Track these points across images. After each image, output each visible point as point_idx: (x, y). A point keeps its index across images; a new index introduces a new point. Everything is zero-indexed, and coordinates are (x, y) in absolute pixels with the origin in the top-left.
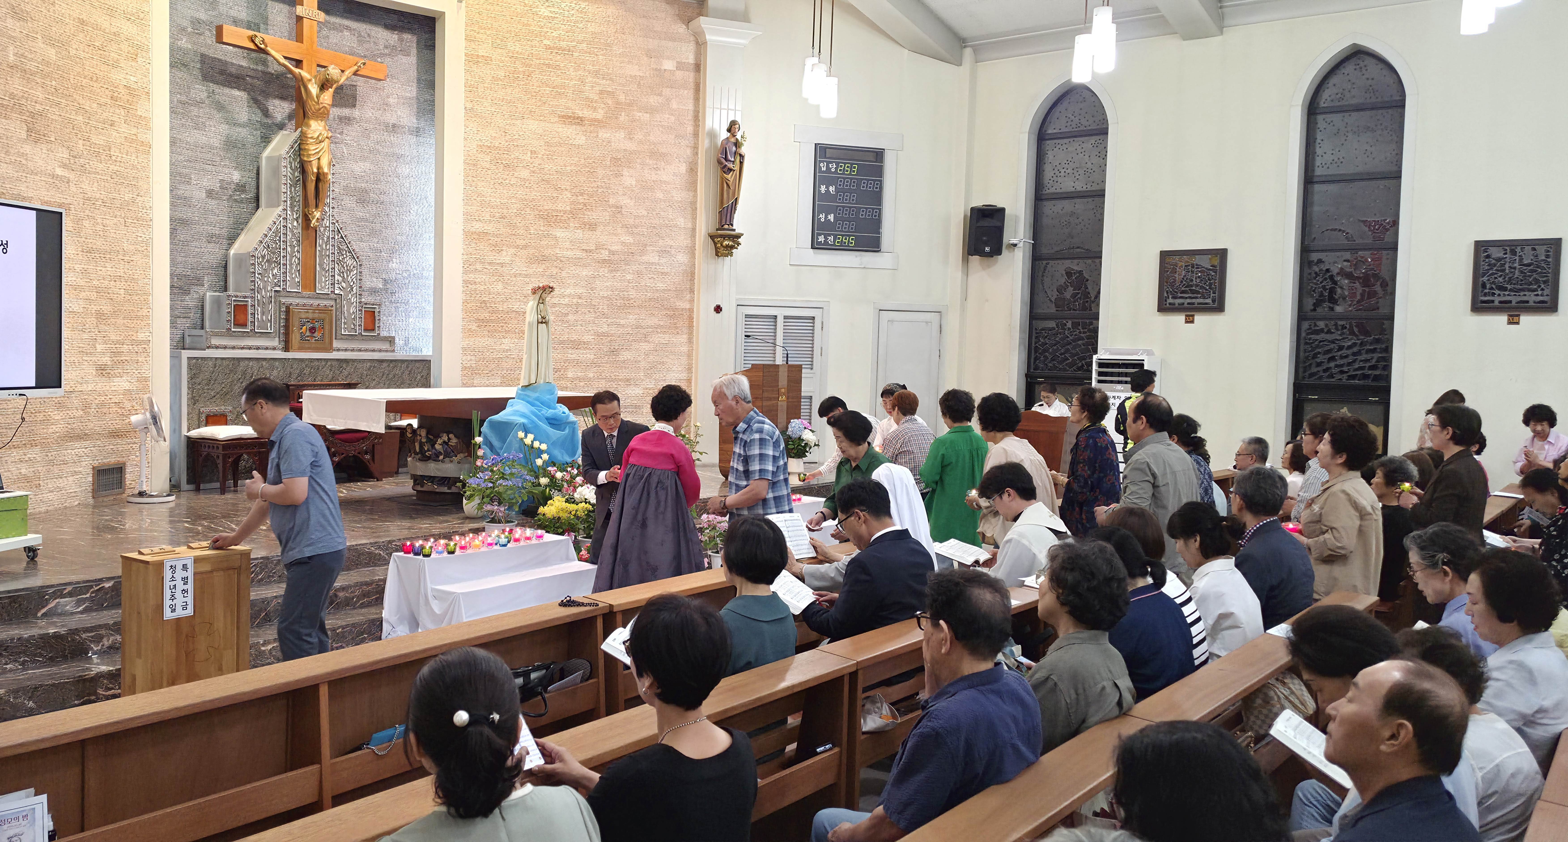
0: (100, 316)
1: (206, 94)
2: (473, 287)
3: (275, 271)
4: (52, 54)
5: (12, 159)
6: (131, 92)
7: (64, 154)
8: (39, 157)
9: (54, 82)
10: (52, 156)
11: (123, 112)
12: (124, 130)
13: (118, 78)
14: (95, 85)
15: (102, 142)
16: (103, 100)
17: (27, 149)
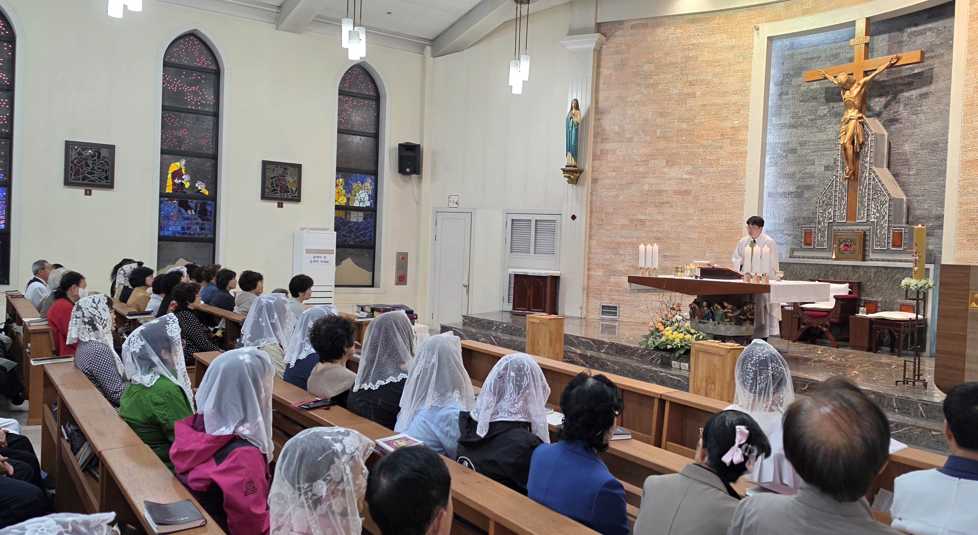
0: (708, 240)
1: (827, 110)
2: (966, 207)
3: (830, 210)
4: (684, 125)
5: (657, 176)
6: (736, 129)
7: (689, 168)
8: (673, 172)
9: (684, 138)
10: (681, 170)
11: (729, 140)
12: (729, 149)
13: (727, 124)
14: (711, 132)
15: (714, 158)
16: (716, 138)
17: (666, 170)
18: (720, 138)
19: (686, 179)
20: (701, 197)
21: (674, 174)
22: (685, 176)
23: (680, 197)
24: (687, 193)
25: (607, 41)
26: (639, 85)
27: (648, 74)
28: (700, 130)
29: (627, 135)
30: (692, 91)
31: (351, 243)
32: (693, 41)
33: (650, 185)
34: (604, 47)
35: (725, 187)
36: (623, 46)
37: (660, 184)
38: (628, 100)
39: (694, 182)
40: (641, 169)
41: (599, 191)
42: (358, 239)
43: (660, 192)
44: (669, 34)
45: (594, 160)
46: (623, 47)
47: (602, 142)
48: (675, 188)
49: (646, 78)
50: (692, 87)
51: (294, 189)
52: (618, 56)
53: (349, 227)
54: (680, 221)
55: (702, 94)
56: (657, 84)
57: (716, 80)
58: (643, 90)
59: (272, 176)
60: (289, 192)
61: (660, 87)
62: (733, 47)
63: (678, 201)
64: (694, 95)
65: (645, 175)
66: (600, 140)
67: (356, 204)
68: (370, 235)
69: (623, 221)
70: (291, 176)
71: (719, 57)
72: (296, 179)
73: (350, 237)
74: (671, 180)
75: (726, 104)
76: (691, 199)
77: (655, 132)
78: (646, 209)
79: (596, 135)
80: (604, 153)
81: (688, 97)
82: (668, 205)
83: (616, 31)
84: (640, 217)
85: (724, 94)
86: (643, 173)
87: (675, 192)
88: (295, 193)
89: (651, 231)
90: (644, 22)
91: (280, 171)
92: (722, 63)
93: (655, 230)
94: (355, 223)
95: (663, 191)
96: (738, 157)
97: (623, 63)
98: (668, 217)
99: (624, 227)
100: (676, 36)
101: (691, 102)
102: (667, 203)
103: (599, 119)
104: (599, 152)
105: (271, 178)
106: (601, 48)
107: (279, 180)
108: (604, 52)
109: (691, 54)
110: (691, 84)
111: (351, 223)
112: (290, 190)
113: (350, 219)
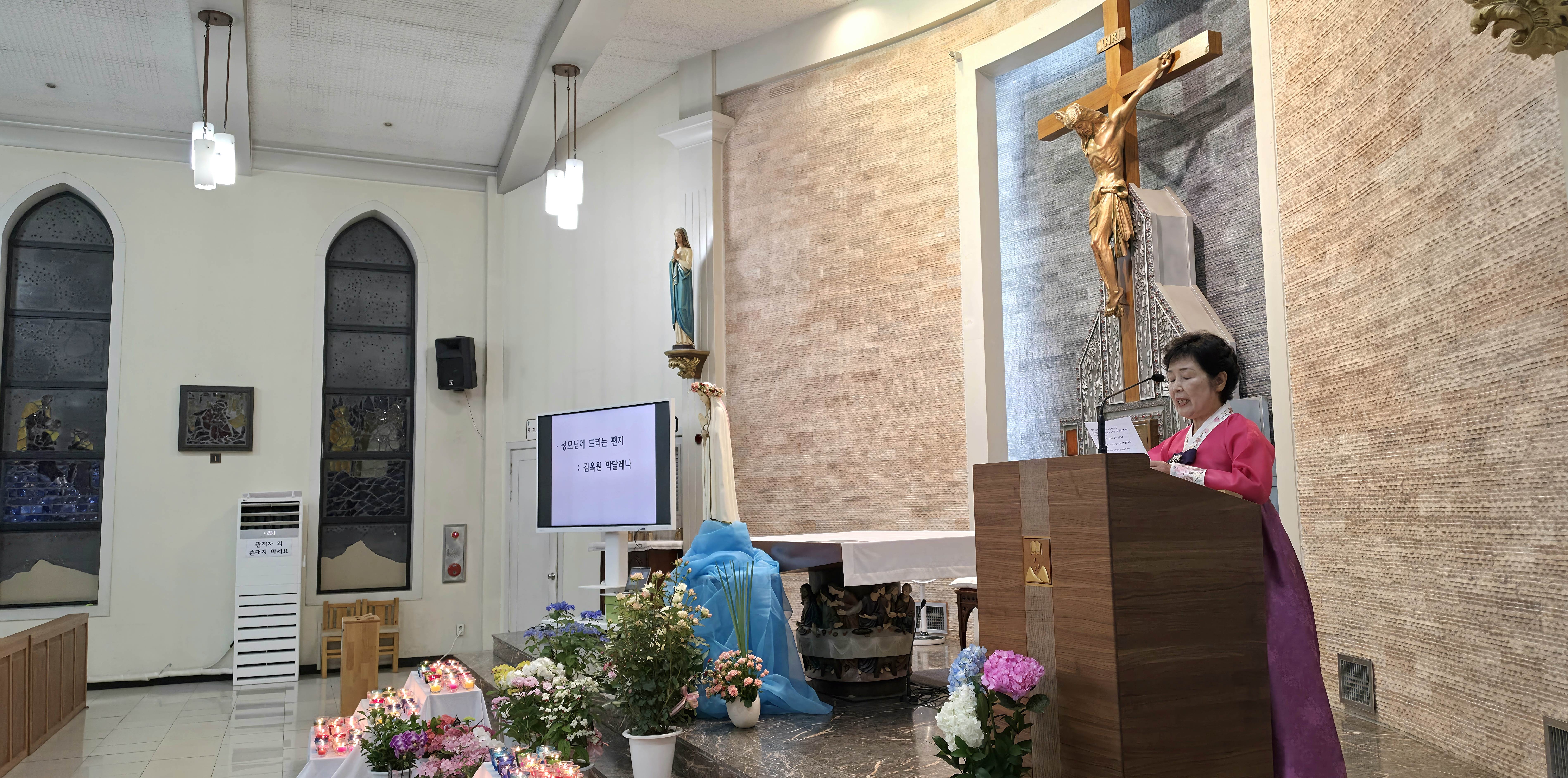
3: (1098, 382)
4: (860, 253)
5: (824, 349)
6: (940, 248)
7: (872, 330)
8: (849, 340)
9: (861, 276)
10: (860, 335)
11: (930, 270)
12: (932, 286)
13: (925, 242)
14: (902, 259)
15: (910, 306)
16: (910, 269)
17: (837, 337)
18: (917, 267)
19: (869, 351)
20: (896, 382)
21: (850, 344)
22: (868, 346)
23: (862, 384)
24: (873, 375)
25: (736, 123)
26: (787, 191)
27: (800, 170)
28: (886, 258)
29: (775, 283)
30: (868, 190)
31: (365, 514)
32: (864, 100)
33: (816, 367)
34: (733, 134)
35: (931, 358)
36: (759, 128)
37: (830, 364)
38: (772, 221)
39: (882, 355)
40: (800, 341)
41: (740, 387)
42: (377, 508)
43: (831, 378)
44: (826, 96)
45: (728, 332)
46: (760, 130)
47: (739, 300)
48: (854, 368)
49: (797, 178)
50: (867, 182)
51: (239, 430)
52: (753, 146)
53: (360, 488)
54: (866, 429)
55: (883, 192)
56: (814, 186)
57: (903, 164)
58: (794, 200)
59: (196, 409)
60: (229, 434)
61: (819, 190)
62: (925, 99)
63: (860, 392)
64: (871, 197)
65: (805, 350)
66: (736, 297)
67: (373, 448)
68: (402, 499)
69: (777, 439)
70: (234, 407)
71: (907, 120)
72: (243, 411)
73: (362, 504)
74: (846, 354)
75: (921, 205)
76: (879, 386)
77: (816, 271)
78: (811, 413)
79: (729, 289)
80: (742, 318)
81: (863, 200)
82: (845, 402)
83: (748, 105)
84: (804, 428)
85: (917, 187)
86: (803, 347)
87: (857, 377)
89: (821, 453)
90: (788, 81)
91: (212, 401)
92: (910, 131)
93: (828, 449)
95: (835, 376)
96: (947, 299)
97: (762, 157)
98: (846, 424)
99: (780, 448)
100: (837, 97)
101: (868, 210)
102: (844, 397)
103: (732, 261)
104: (735, 319)
106: (728, 137)
107: (210, 416)
108: (733, 144)
109: (862, 125)
110: (866, 177)
111: (363, 480)
112: (232, 431)
113: (360, 475)
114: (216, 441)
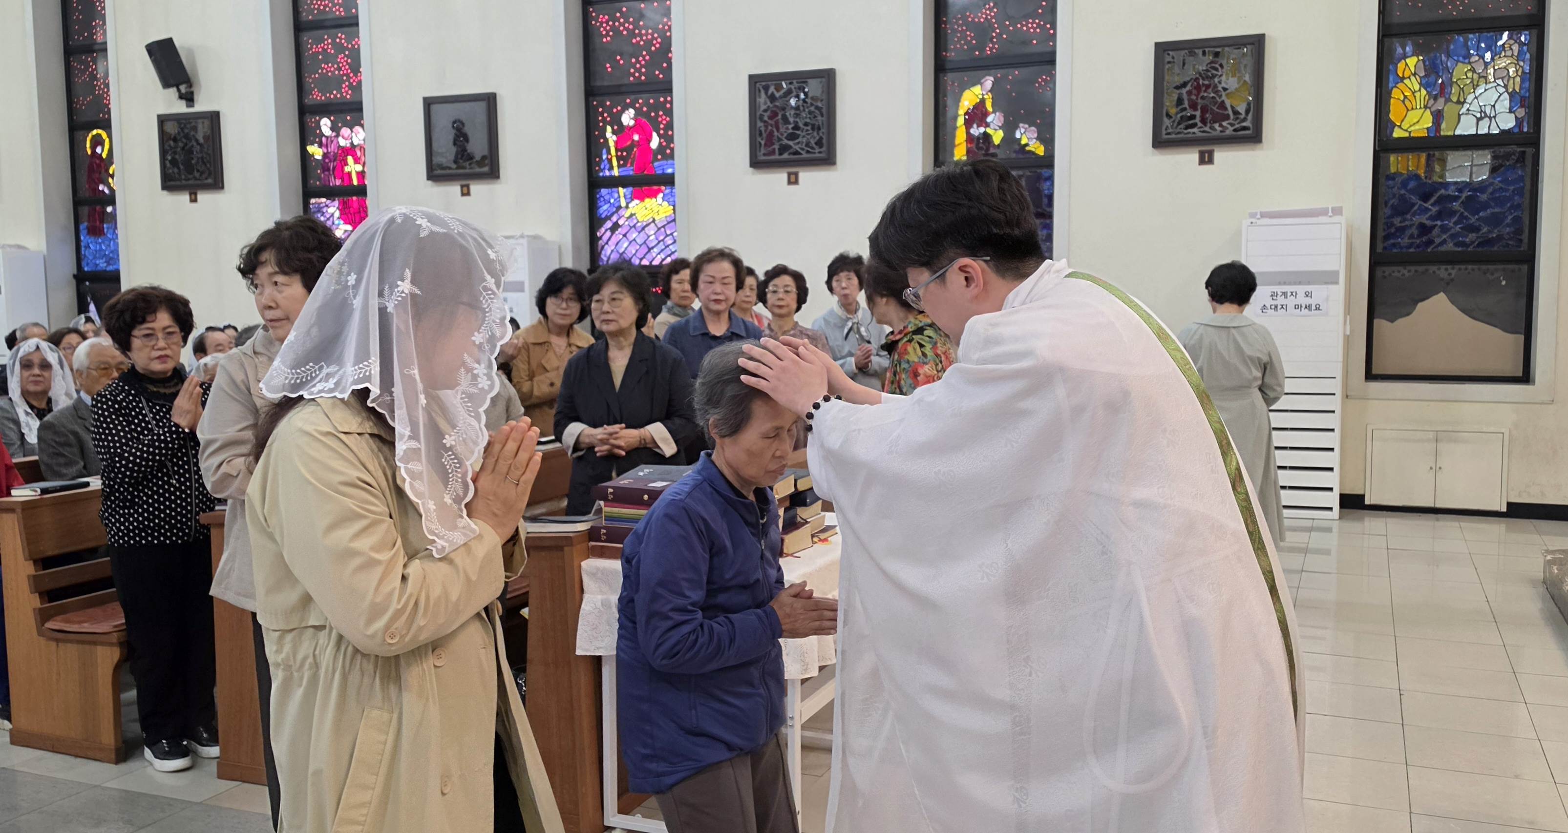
31: (1450, 246)
42: (1472, 236)
51: (1242, 109)
53: (1441, 200)
59: (1178, 80)
60: (1227, 117)
67: (1467, 127)
68: (1517, 220)
70: (1235, 71)
72: (1247, 78)
73: (1444, 229)
88: (1245, 120)
91: (1202, 64)
94: (1461, 187)
105: (1177, 88)
107: (1198, 88)
111: (1446, 185)
112: (1230, 112)
113: (1442, 176)
114: (1207, 129)
